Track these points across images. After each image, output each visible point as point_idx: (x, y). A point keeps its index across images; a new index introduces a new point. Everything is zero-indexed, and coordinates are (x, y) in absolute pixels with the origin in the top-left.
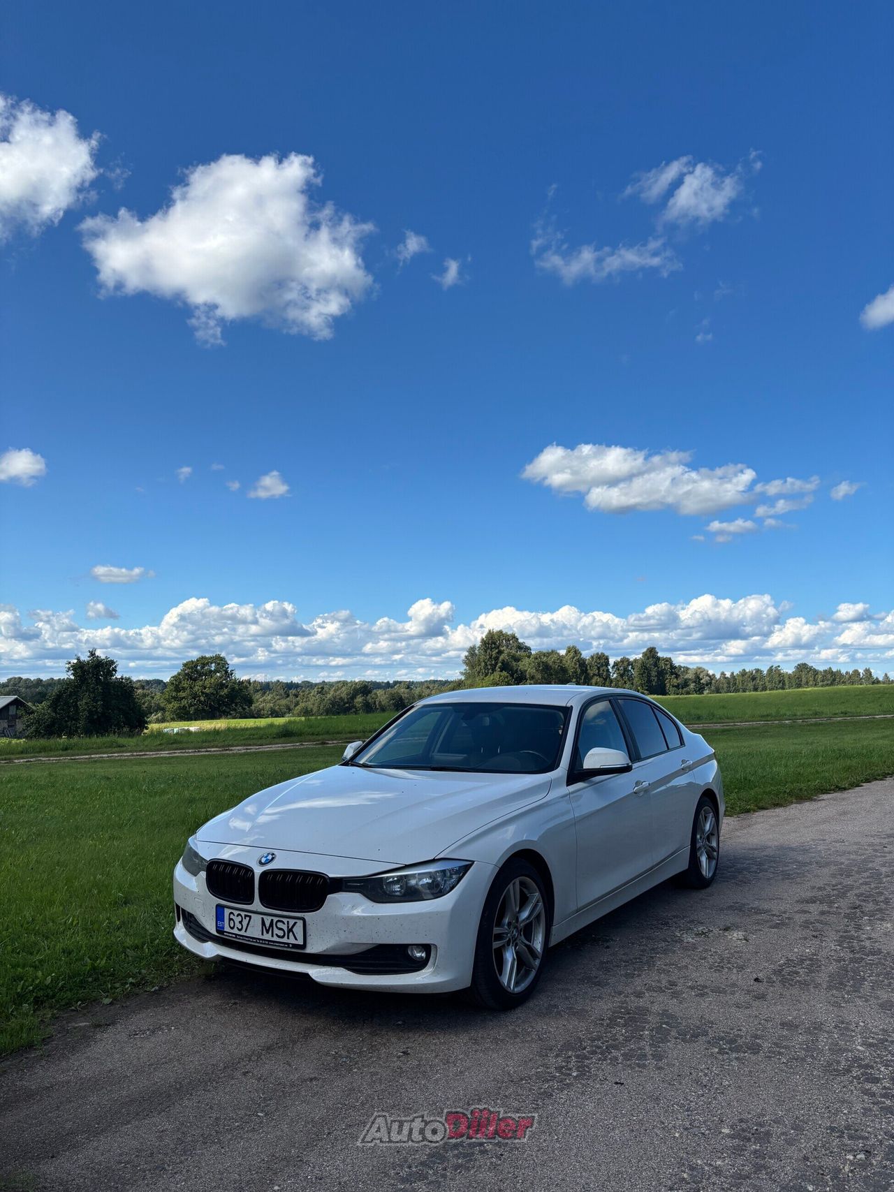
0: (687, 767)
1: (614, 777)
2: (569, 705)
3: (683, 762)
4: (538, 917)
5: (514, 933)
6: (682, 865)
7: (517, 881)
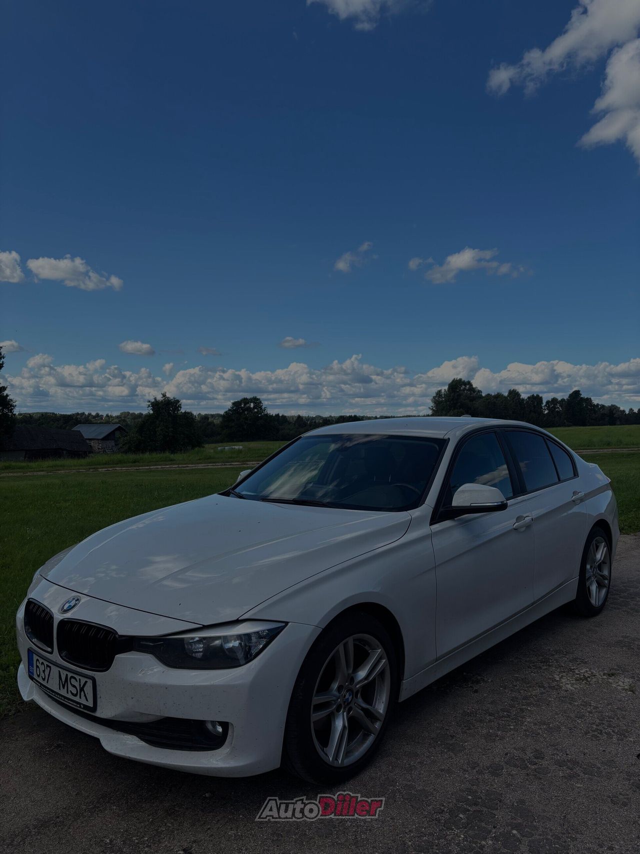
0: (578, 499)
1: (484, 515)
2: (446, 437)
3: (575, 493)
4: (382, 674)
5: (347, 696)
6: (570, 595)
7: (350, 641)
